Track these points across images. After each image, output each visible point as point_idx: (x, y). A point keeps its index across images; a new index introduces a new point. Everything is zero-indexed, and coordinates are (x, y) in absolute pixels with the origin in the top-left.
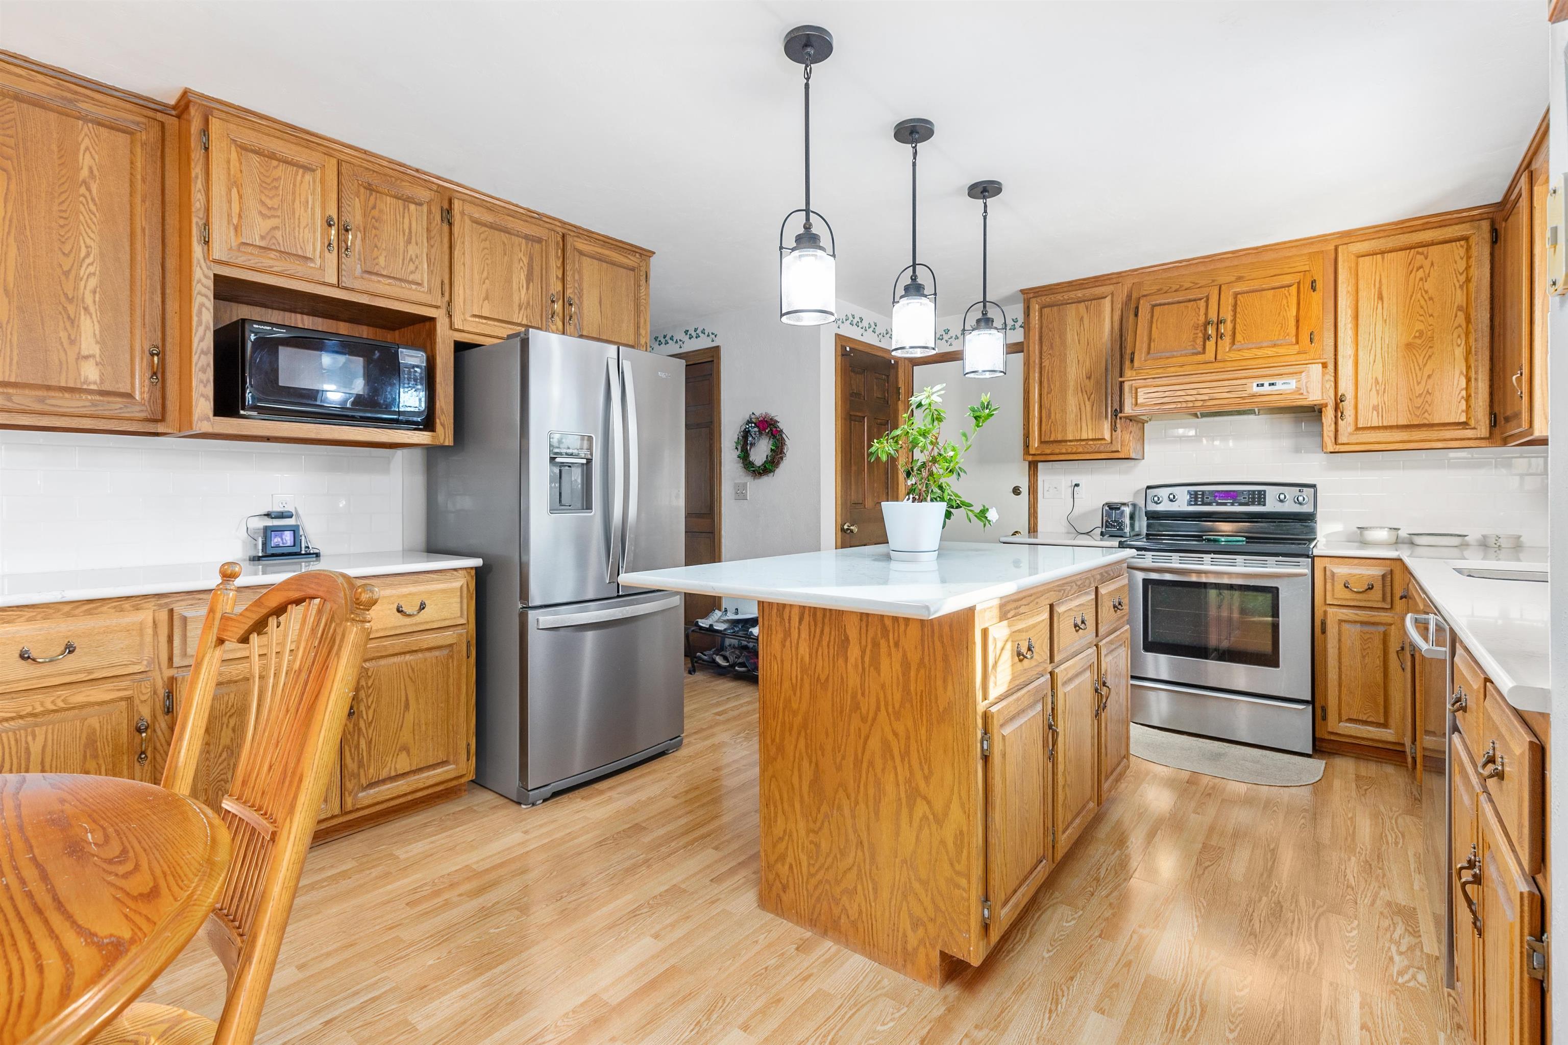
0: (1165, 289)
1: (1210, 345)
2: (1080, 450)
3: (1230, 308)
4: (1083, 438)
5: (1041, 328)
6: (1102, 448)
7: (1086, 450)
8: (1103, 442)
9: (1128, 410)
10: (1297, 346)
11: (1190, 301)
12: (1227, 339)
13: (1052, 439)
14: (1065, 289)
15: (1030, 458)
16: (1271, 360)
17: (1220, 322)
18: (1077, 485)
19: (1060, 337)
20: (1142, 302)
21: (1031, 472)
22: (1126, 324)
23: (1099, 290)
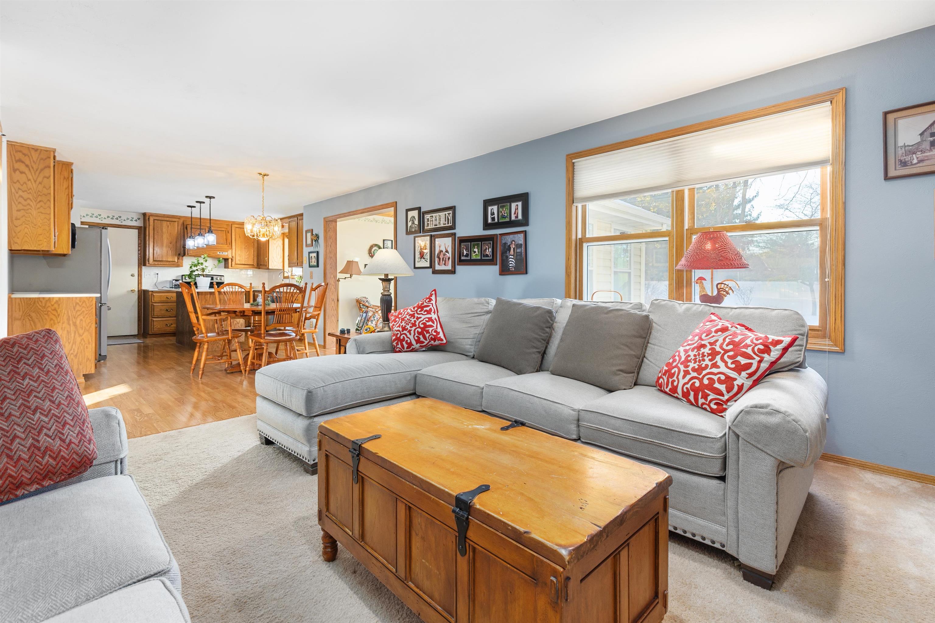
2: (167, 264)
4: (168, 260)
6: (175, 264)
13: (158, 260)
16: (222, 247)
18: (157, 274)
20: (188, 226)
21: (139, 269)
22: (182, 231)
23: (174, 220)
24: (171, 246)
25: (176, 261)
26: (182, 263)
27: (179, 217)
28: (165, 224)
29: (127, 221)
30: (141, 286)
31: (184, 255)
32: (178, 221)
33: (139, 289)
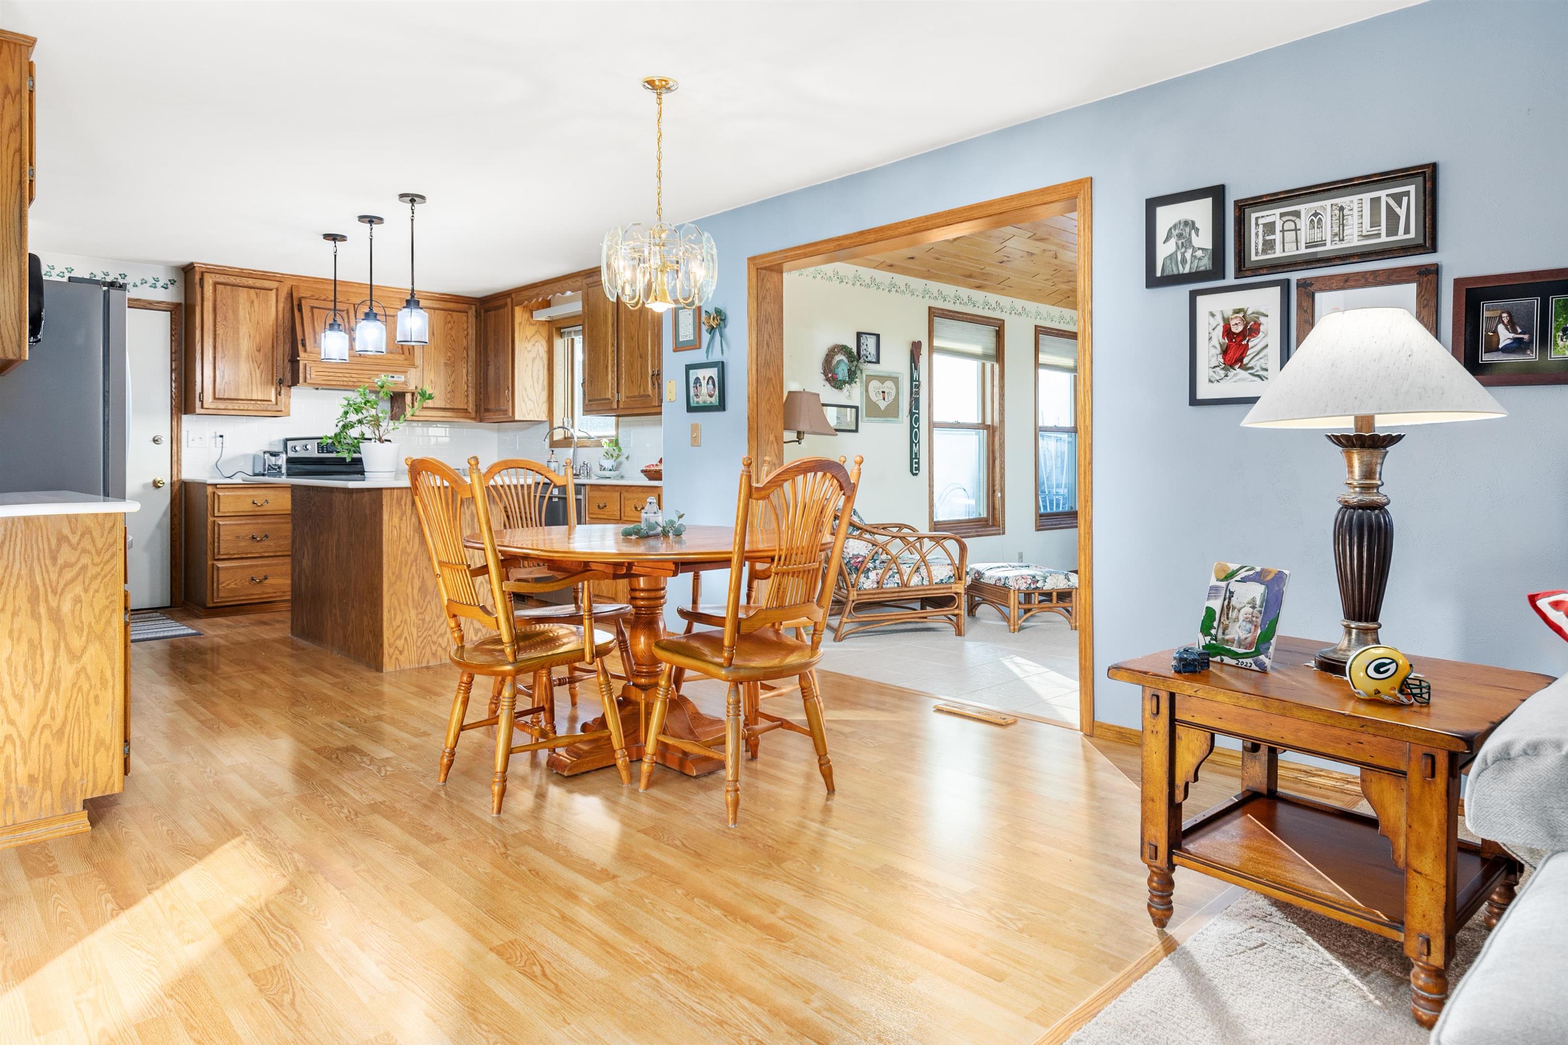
0: (317, 296)
2: (251, 408)
4: (254, 398)
6: (269, 408)
7: (255, 408)
8: (270, 403)
9: (302, 382)
13: (226, 397)
14: (238, 274)
18: (221, 436)
19: (233, 312)
20: (303, 302)
21: (175, 423)
22: (288, 315)
23: (267, 284)
24: (260, 357)
25: (273, 399)
26: (288, 406)
27: (279, 278)
28: (243, 294)
29: (140, 287)
30: (179, 471)
31: (295, 382)
32: (277, 289)
33: (175, 479)
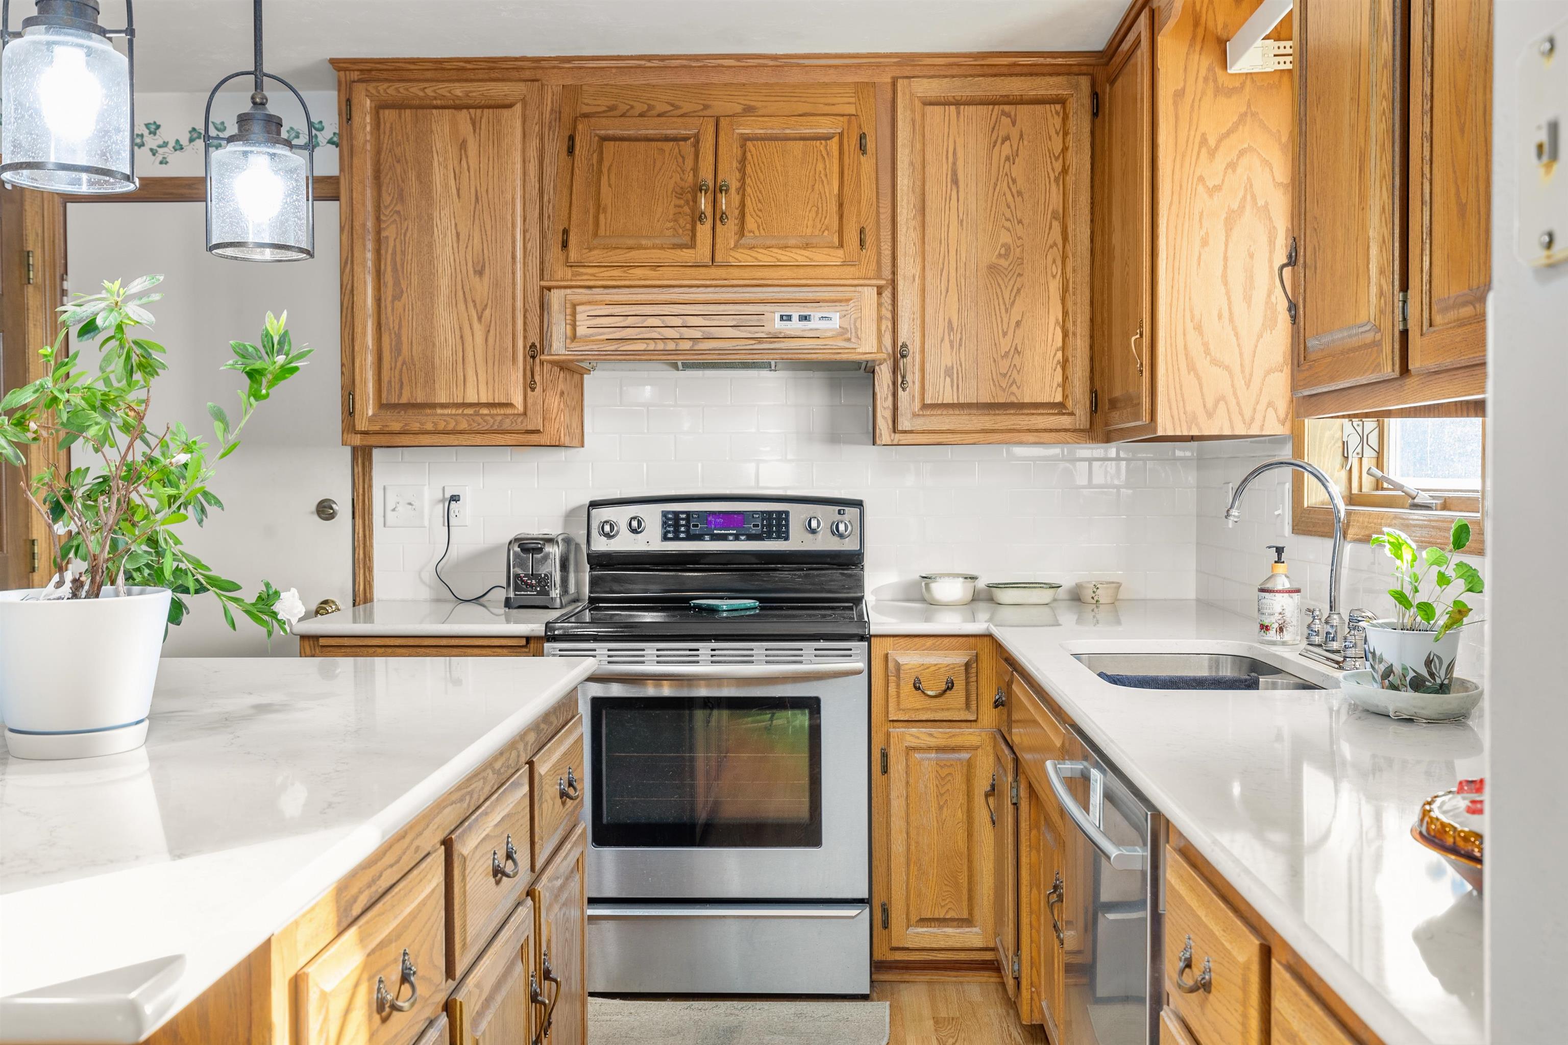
0: (623, 108)
1: (703, 230)
2: (464, 426)
3: (735, 164)
4: (468, 401)
5: (378, 152)
6: (507, 425)
7: (475, 427)
8: (509, 411)
9: (559, 347)
10: (840, 253)
11: (667, 139)
12: (732, 224)
13: (404, 400)
14: (429, 75)
15: (357, 440)
16: (801, 271)
17: (719, 189)
18: (455, 498)
19: (419, 177)
20: (581, 127)
21: (358, 471)
23: (498, 91)
24: (482, 289)
25: (517, 399)
27: (530, 72)
28: (439, 126)
30: (368, 584)
32: (525, 99)
